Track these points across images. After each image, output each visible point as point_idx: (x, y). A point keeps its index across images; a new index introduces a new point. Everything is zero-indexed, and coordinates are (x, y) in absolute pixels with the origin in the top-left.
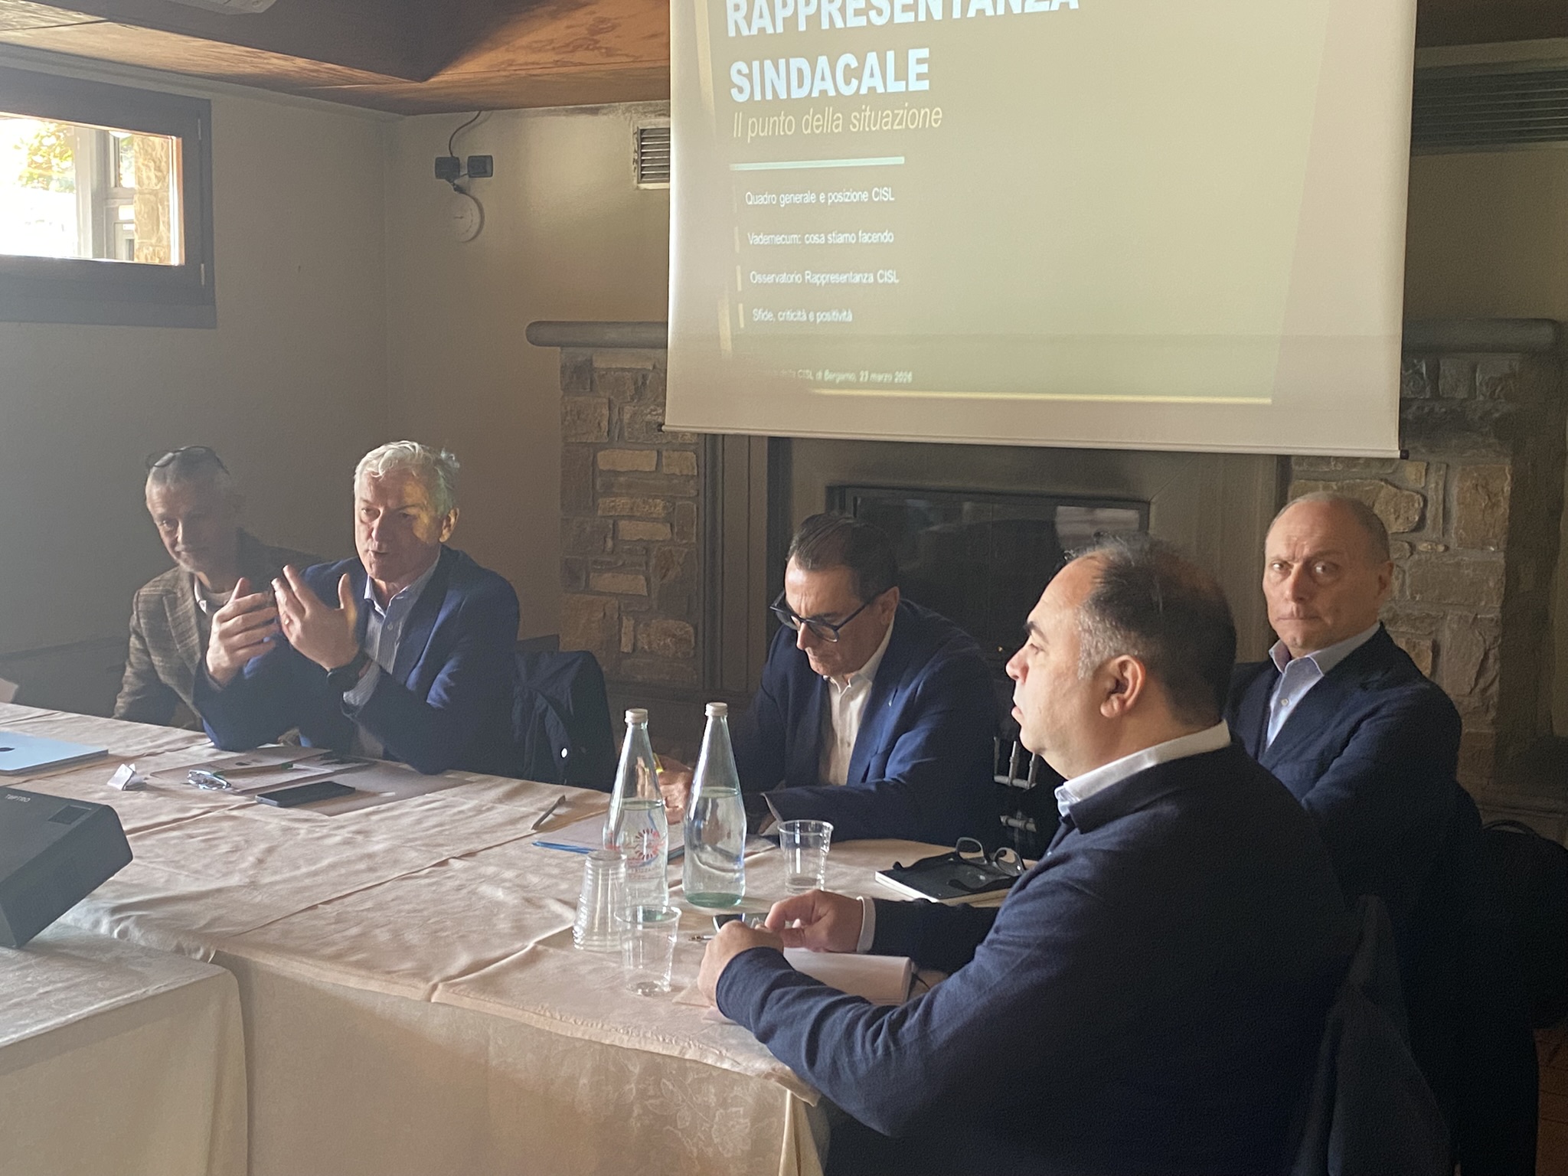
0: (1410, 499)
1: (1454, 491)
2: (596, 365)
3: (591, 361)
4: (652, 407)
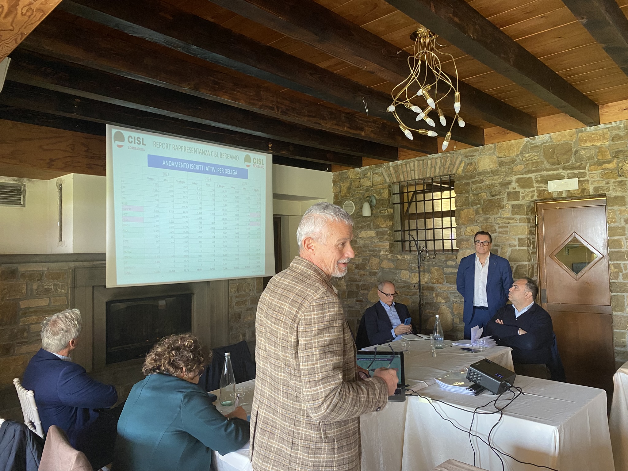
2: (20, 270)
3: (17, 268)
4: (47, 283)
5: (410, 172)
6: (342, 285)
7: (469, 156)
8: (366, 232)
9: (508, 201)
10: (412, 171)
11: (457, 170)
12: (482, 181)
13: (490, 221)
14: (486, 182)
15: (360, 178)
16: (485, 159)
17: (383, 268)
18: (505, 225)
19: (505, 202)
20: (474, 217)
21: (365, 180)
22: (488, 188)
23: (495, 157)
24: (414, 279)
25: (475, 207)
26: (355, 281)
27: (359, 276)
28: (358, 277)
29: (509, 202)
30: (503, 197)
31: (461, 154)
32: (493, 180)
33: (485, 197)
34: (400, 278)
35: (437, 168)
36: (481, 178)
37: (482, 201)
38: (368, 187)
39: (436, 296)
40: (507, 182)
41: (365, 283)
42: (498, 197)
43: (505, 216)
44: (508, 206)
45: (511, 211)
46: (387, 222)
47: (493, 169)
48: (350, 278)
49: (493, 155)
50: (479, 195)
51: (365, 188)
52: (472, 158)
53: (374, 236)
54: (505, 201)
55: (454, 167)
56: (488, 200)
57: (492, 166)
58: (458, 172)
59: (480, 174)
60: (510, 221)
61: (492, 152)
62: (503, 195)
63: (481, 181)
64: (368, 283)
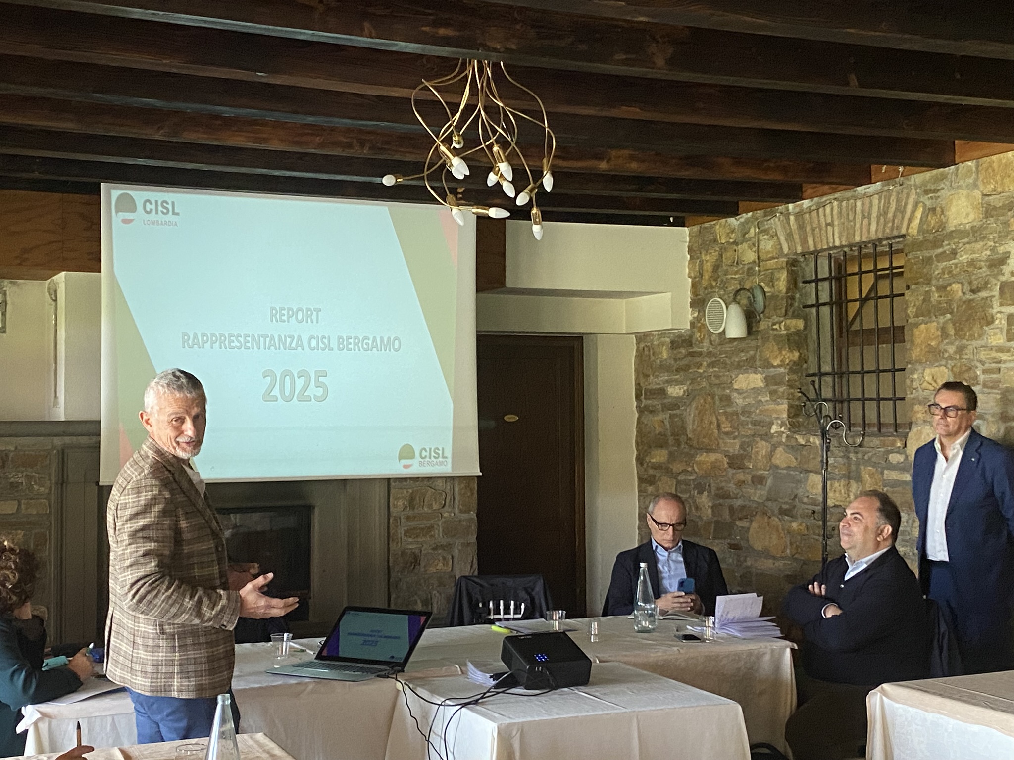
0: (441, 494)
1: (457, 489)
4: (13, 473)
5: (824, 228)
6: (704, 506)
7: (931, 190)
8: (746, 375)
9: (1001, 305)
10: (829, 227)
11: (908, 225)
12: (954, 253)
13: (968, 354)
14: (961, 256)
15: (736, 243)
16: (959, 198)
17: (777, 467)
18: (994, 365)
19: (996, 308)
20: (938, 345)
21: (745, 246)
22: (964, 271)
23: (977, 194)
25: (942, 320)
26: (726, 498)
28: (732, 487)
29: (1003, 309)
30: (993, 294)
31: (916, 187)
32: (974, 252)
33: (960, 294)
34: (808, 491)
35: (873, 219)
36: (954, 247)
37: (955, 305)
38: (750, 265)
40: (999, 256)
41: (744, 503)
42: (984, 294)
43: (994, 344)
44: (1001, 319)
45: (1005, 332)
46: (784, 353)
47: (975, 224)
48: (718, 489)
49: (973, 189)
50: (948, 289)
51: (746, 267)
52: (937, 195)
53: (761, 388)
54: (995, 306)
55: (903, 218)
56: (965, 302)
57: (972, 217)
58: (910, 230)
59: (951, 235)
60: (1004, 356)
61: (971, 181)
62: (991, 290)
63: (952, 253)
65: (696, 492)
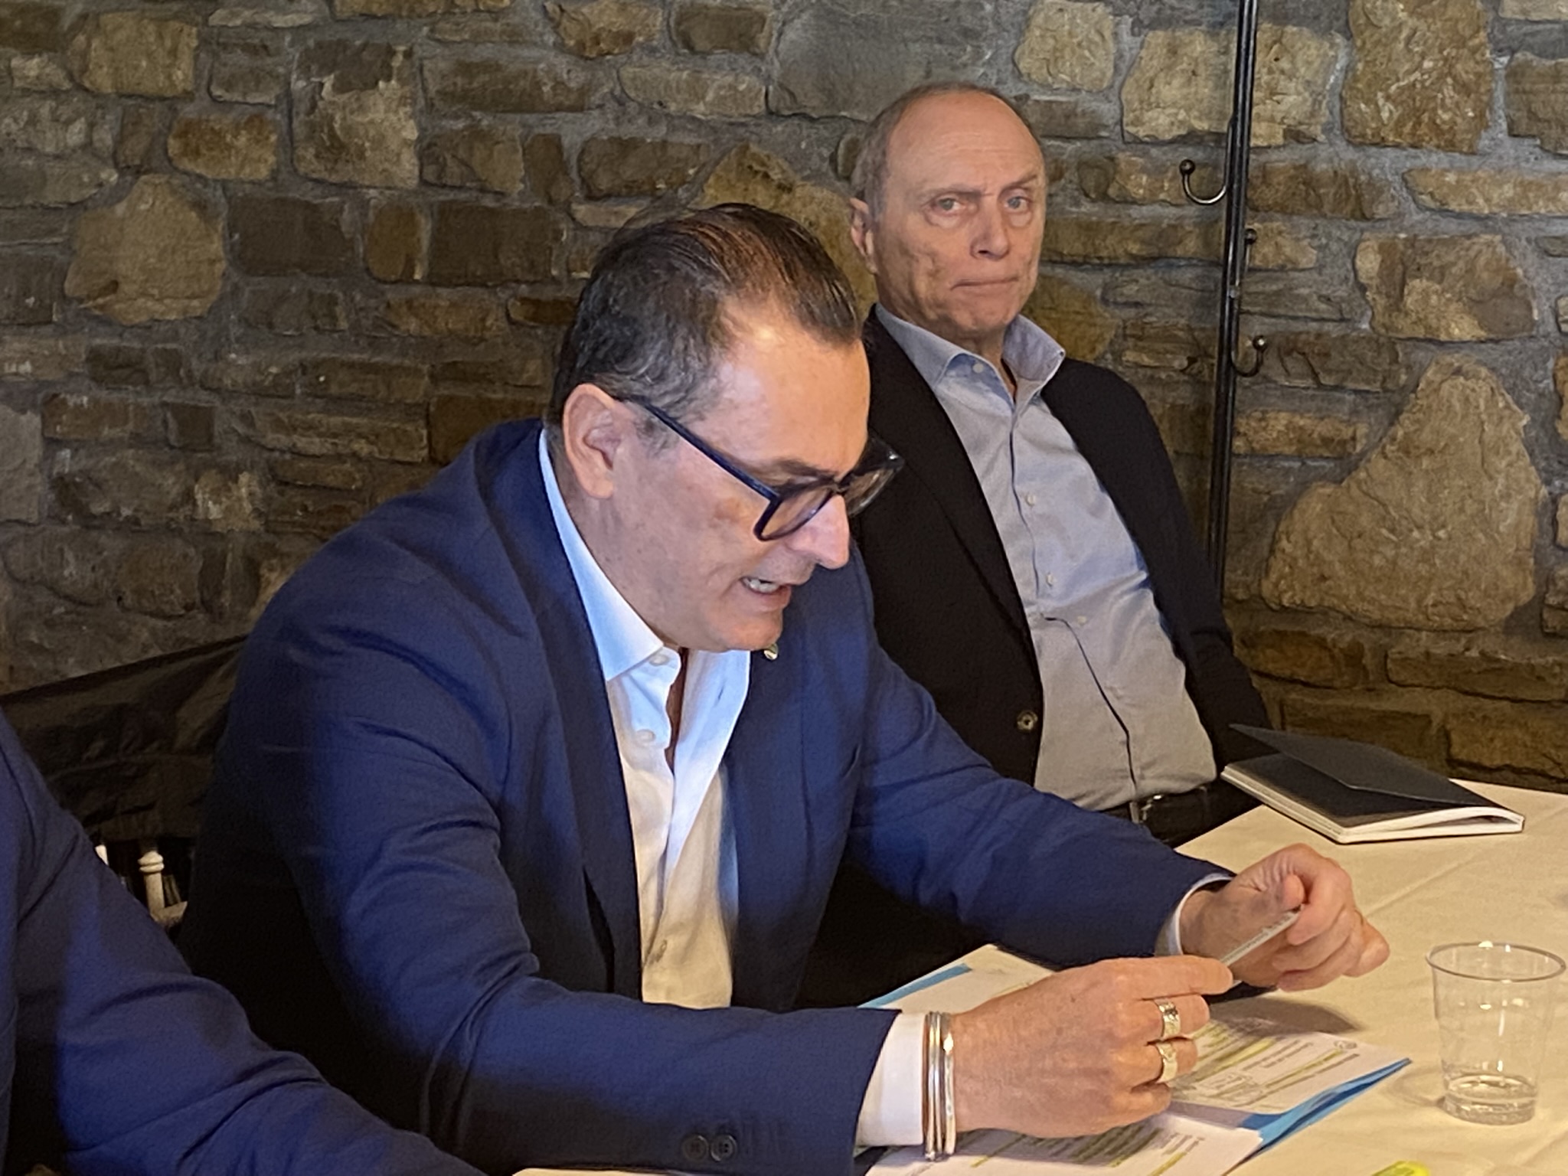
6: (379, 142)
24: (1170, 90)
26: (518, 109)
27: (560, 47)
34: (1018, 75)
39: (1386, 269)
41: (627, 131)
48: (466, 69)
64: (661, 131)
65: (328, 82)
